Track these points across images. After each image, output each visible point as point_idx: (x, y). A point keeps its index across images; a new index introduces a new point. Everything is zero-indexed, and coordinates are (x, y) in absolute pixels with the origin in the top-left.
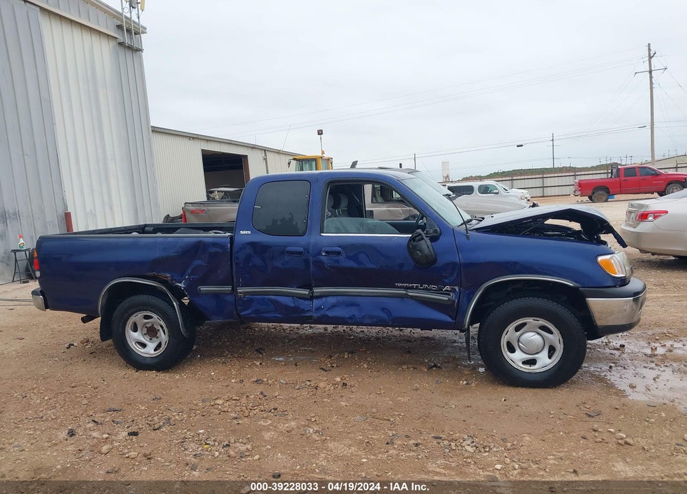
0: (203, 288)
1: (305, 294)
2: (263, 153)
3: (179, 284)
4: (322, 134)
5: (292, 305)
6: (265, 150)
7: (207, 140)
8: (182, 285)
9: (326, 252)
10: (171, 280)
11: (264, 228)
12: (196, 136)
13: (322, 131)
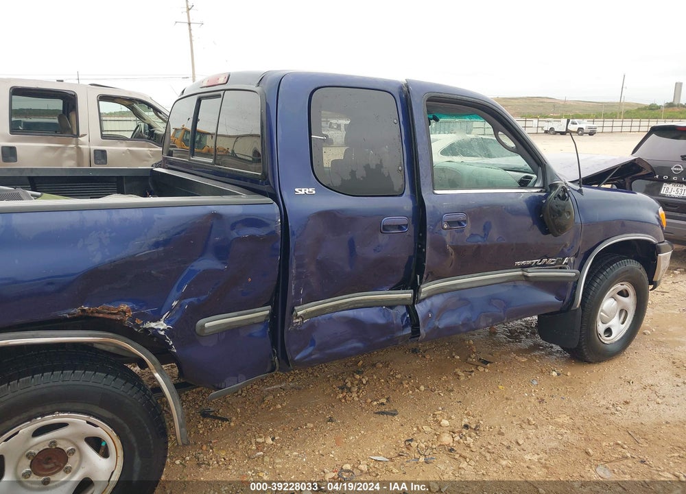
0: (211, 323)
1: (404, 299)
3: (153, 325)
5: (381, 321)
8: (161, 325)
9: (449, 223)
10: (133, 319)
11: (337, 182)
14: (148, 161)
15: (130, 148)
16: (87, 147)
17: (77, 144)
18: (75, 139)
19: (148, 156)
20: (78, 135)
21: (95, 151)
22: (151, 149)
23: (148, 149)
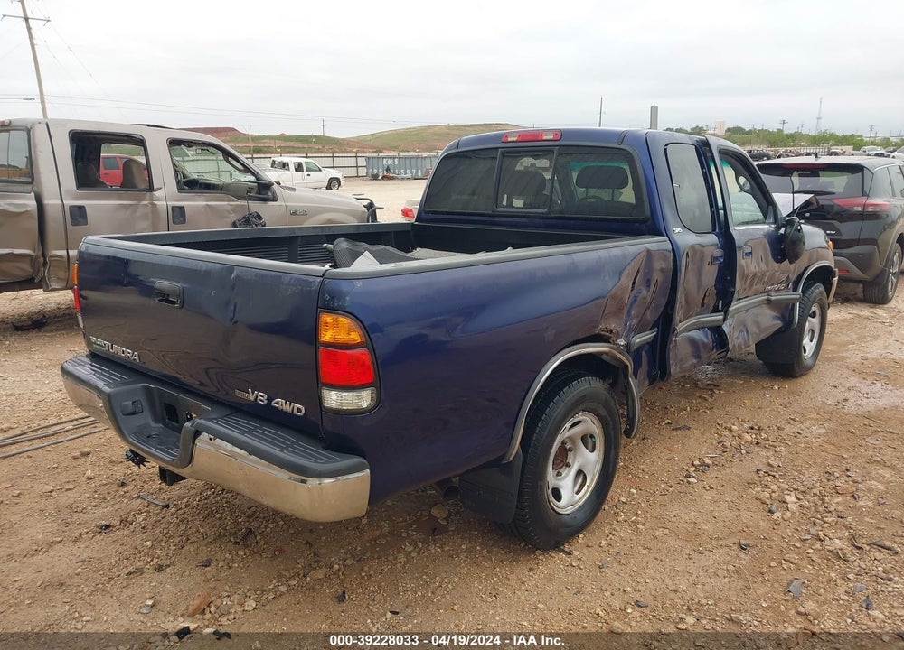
0: (637, 340)
1: (719, 320)
8: (621, 342)
14: (228, 217)
15: (209, 203)
16: (164, 203)
17: (151, 199)
18: (148, 194)
19: (228, 212)
20: (151, 188)
21: (173, 208)
22: (231, 203)
23: (226, 203)
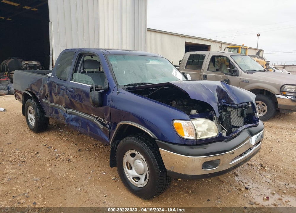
0: (43, 100)
2: (220, 44)
3: (38, 97)
4: (259, 36)
6: (221, 43)
7: (189, 38)
9: (69, 91)
12: (183, 36)
13: (259, 34)
15: (215, 75)
18: (200, 71)
19: (221, 78)
